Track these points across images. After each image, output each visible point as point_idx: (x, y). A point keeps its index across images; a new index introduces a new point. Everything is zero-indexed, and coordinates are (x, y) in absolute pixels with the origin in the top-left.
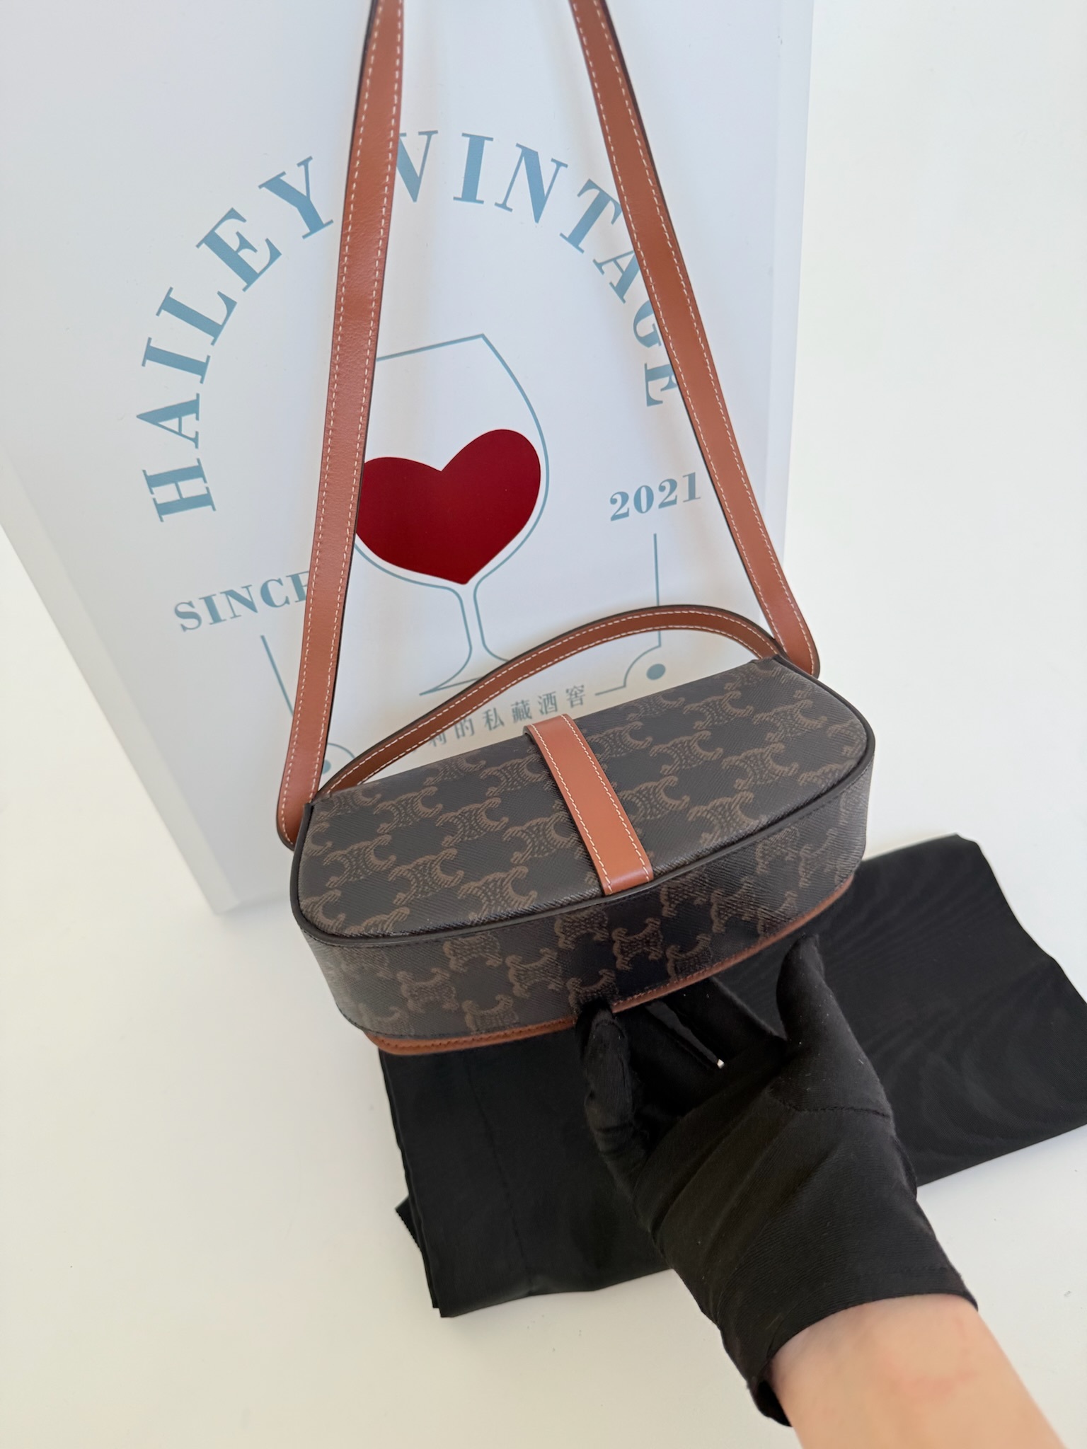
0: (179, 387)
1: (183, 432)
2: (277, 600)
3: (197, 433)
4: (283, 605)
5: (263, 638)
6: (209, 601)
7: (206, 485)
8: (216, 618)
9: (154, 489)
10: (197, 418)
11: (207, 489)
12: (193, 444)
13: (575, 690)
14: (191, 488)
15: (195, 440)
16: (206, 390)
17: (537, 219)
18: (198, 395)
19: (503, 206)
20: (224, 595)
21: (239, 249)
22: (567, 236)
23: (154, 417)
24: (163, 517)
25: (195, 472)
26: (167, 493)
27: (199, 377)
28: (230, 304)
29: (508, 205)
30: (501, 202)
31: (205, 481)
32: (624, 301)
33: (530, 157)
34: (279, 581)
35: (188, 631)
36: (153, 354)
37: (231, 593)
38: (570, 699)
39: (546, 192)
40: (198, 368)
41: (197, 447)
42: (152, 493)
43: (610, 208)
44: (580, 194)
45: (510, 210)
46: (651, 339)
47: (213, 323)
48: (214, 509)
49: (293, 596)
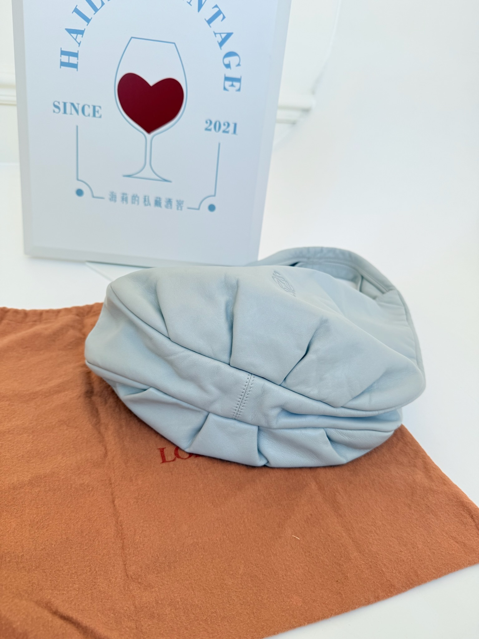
0: (80, 24)
1: (77, 40)
2: (86, 113)
3: (81, 42)
4: (86, 116)
5: (77, 127)
6: (65, 104)
7: (78, 61)
8: (65, 112)
9: (62, 56)
10: (82, 37)
11: (78, 62)
12: (78, 45)
13: (180, 202)
14: (73, 60)
15: (79, 44)
16: (88, 29)
17: (199, 10)
18: (85, 29)
19: (189, 3)
20: (70, 104)
22: (207, 19)
23: (70, 31)
24: (62, 67)
25: (75, 55)
26: (65, 59)
27: (87, 23)
28: (103, 4)
29: (191, 3)
30: (189, 1)
31: (78, 59)
32: (221, 49)
34: (89, 106)
35: (55, 113)
36: (76, 11)
37: (72, 104)
38: (177, 205)
39: (203, 3)
40: (88, 20)
41: (79, 46)
42: (61, 56)
43: (221, 17)
44: (213, 8)
45: (191, 5)
46: (228, 66)
47: (97, 8)
48: (77, 70)
49: (92, 114)
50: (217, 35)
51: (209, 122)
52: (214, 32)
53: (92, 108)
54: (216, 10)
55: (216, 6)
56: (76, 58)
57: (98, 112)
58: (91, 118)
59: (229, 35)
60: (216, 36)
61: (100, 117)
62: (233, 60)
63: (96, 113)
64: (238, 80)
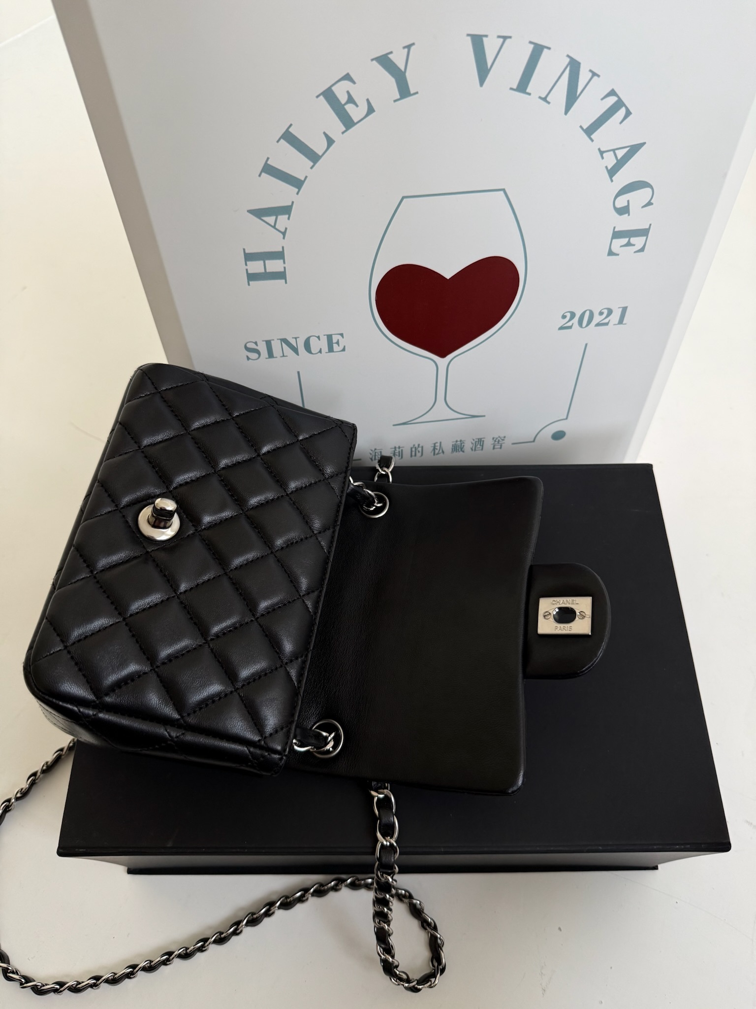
0: (280, 195)
1: (277, 227)
2: (314, 348)
3: (286, 229)
4: (315, 354)
5: (298, 373)
6: (269, 343)
7: (285, 265)
8: (271, 355)
9: (248, 263)
10: (289, 219)
11: (285, 268)
12: (282, 236)
13: (499, 439)
14: (274, 266)
15: (284, 234)
16: (301, 200)
17: (566, 113)
18: (293, 202)
19: (544, 99)
20: (279, 341)
21: (346, 104)
22: (585, 127)
23: (259, 213)
24: (250, 282)
25: (279, 255)
26: (256, 267)
27: (296, 190)
28: (330, 142)
29: (548, 99)
30: (543, 96)
31: (284, 263)
32: (612, 181)
33: (574, 66)
34: (318, 337)
35: (250, 360)
36: (269, 169)
38: (494, 444)
39: (578, 93)
40: (297, 183)
41: (284, 238)
42: (246, 265)
43: (622, 112)
44: (602, 99)
45: (549, 103)
46: (624, 211)
47: (315, 153)
48: (286, 283)
49: (325, 348)
50: (604, 155)
51: (568, 315)
52: (599, 149)
53: (324, 340)
54: (612, 100)
55: (612, 93)
56: (282, 261)
57: (338, 343)
58: (325, 355)
59: (634, 149)
60: (603, 158)
61: (344, 350)
62: (637, 198)
63: (335, 346)
64: (644, 232)
